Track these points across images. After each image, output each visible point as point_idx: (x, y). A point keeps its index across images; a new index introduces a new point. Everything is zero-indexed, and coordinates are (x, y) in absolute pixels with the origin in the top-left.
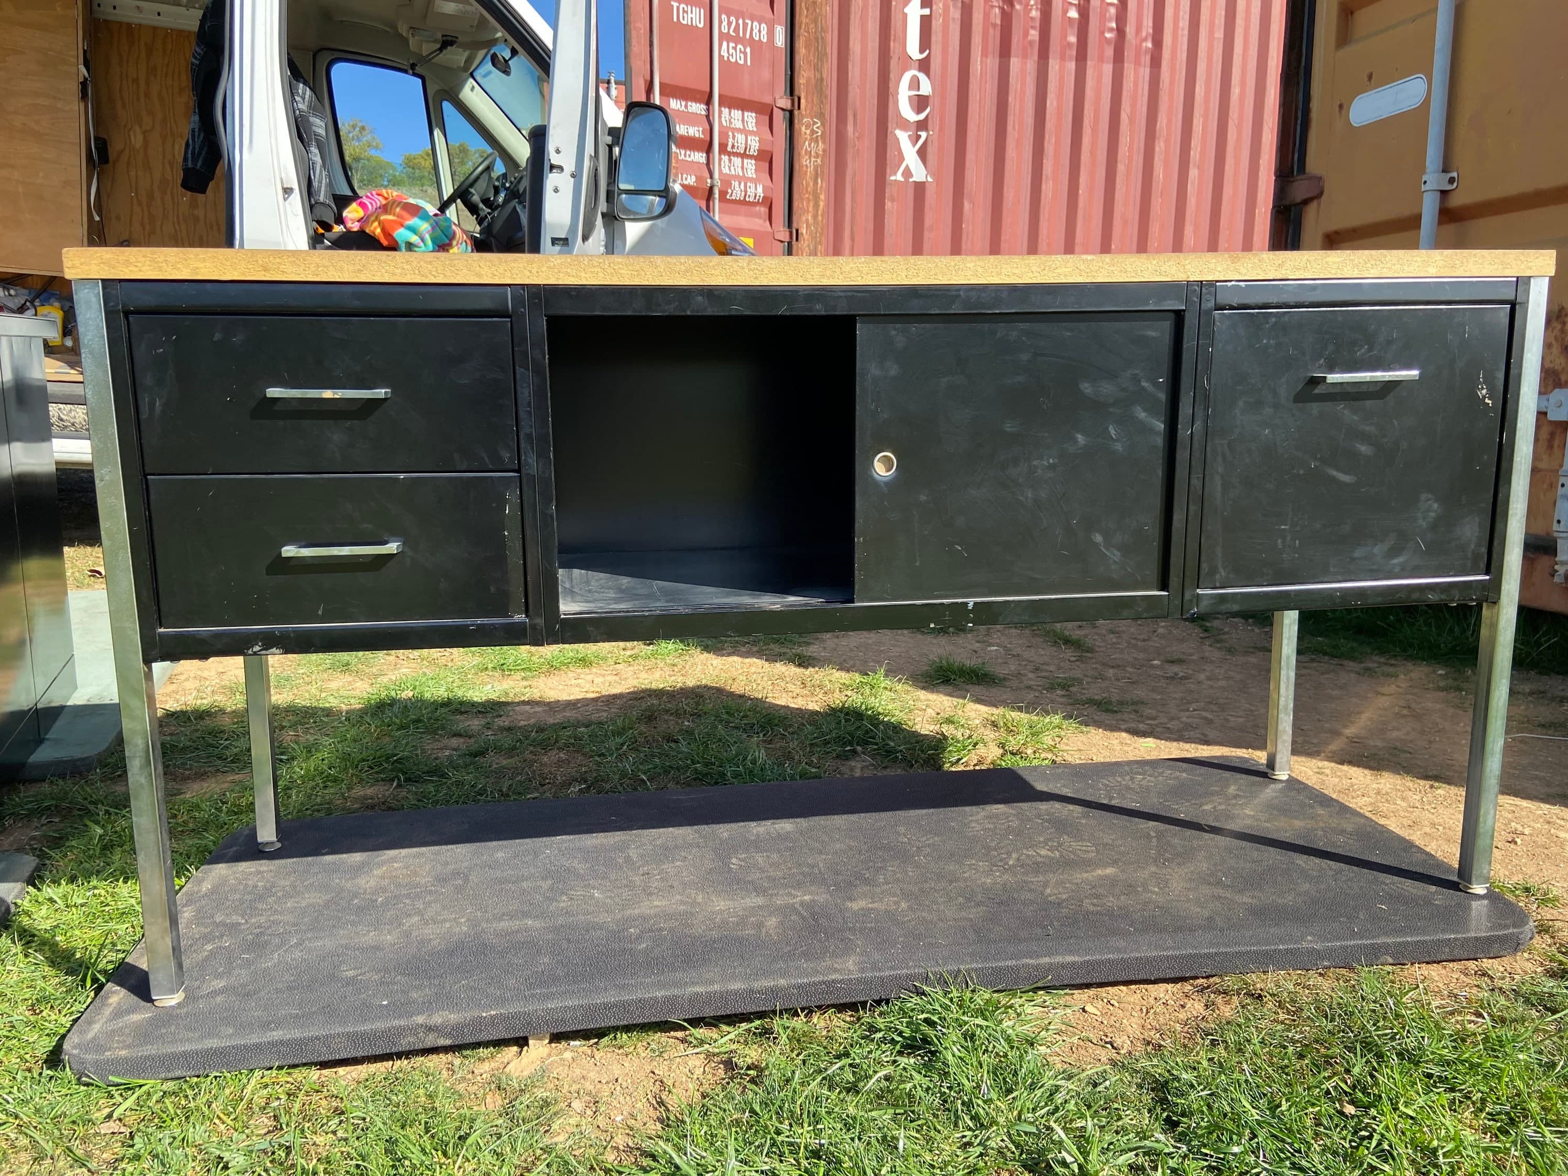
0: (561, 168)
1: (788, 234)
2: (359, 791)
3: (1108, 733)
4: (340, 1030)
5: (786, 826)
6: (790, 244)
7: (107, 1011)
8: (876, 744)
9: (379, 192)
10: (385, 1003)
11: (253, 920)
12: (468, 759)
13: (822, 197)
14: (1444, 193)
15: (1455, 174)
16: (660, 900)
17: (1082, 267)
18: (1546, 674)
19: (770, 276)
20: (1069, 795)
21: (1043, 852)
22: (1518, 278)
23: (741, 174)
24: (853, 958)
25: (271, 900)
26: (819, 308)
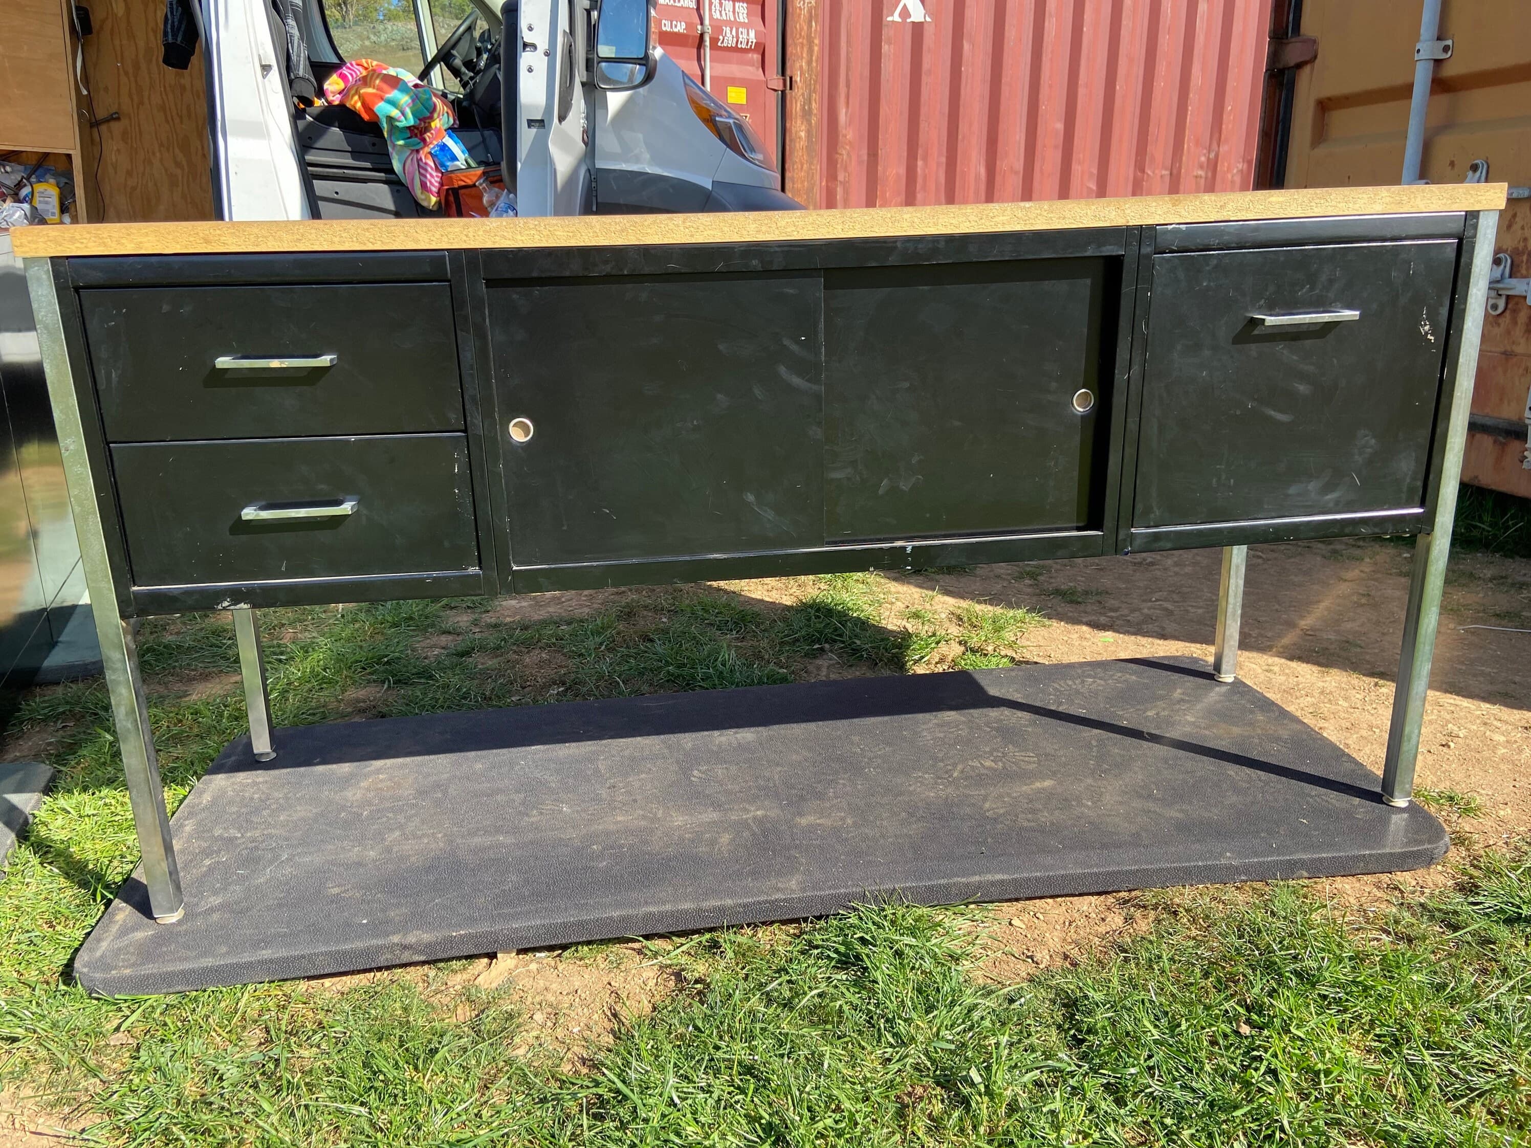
0: (534, 47)
1: (781, 82)
2: (352, 693)
3: (1069, 627)
4: (323, 949)
5: (747, 735)
6: (783, 92)
7: (114, 929)
8: (843, 642)
9: (359, 61)
10: (365, 922)
11: (249, 834)
12: (455, 659)
13: (817, 41)
14: (1438, 62)
15: (1449, 42)
16: (623, 815)
17: (1020, 215)
18: (1512, 558)
19: (705, 233)
20: (1020, 700)
21: (988, 763)
22: (1466, 212)
23: (732, 19)
24: (798, 877)
25: (265, 813)
26: (755, 263)
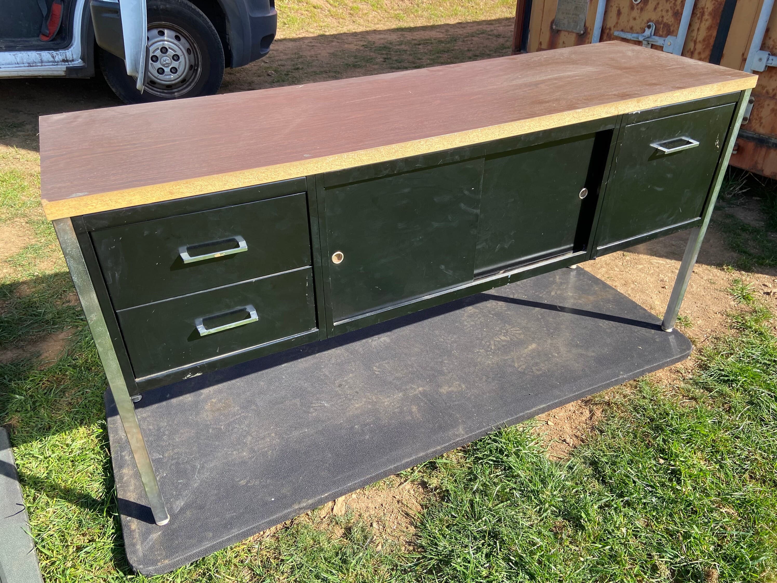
5: (385, 339)
10: (273, 499)
11: (166, 455)
16: (357, 403)
17: (576, 116)
19: (436, 146)
21: (503, 338)
22: (741, 91)
25: (165, 438)
26: (457, 158)
